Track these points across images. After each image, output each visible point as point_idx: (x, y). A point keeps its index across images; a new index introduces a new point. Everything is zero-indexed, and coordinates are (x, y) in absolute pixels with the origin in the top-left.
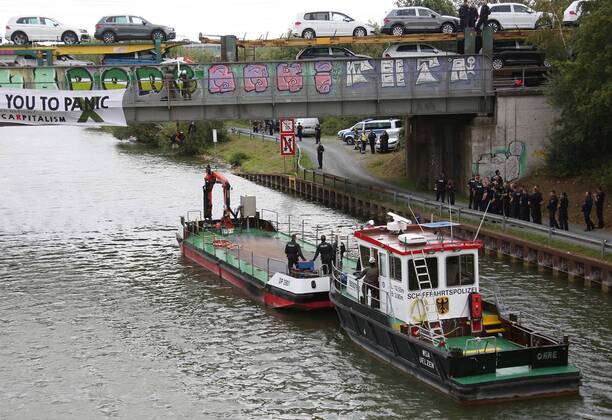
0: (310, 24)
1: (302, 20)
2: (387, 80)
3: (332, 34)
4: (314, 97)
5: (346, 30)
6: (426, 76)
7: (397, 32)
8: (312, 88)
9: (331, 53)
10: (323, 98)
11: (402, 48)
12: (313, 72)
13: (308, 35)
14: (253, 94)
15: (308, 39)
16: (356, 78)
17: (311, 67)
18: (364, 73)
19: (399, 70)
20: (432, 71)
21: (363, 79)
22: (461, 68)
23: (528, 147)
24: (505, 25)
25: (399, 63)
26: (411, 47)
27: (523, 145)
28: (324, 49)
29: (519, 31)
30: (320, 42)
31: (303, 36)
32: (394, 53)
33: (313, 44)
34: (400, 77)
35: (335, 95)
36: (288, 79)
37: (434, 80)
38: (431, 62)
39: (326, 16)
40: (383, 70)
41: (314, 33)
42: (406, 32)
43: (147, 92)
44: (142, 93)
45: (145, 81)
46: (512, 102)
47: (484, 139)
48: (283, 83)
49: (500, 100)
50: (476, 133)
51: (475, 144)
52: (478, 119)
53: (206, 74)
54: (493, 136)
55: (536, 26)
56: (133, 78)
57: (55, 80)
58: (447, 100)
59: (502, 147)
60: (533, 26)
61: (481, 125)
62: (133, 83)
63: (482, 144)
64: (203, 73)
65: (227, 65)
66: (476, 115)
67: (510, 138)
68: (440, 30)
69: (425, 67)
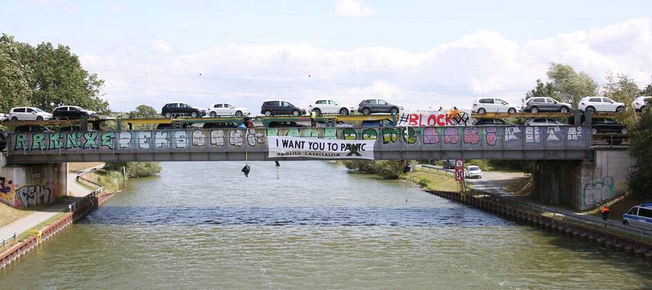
0: (482, 105)
1: (478, 103)
2: (529, 138)
3: (496, 111)
4: (485, 147)
5: (504, 109)
6: (552, 137)
7: (534, 111)
8: (484, 142)
9: (495, 122)
10: (491, 148)
11: (537, 120)
12: (485, 133)
13: (481, 112)
14: (449, 145)
15: (481, 114)
16: (511, 137)
17: (484, 130)
18: (515, 134)
19: (536, 133)
20: (556, 134)
21: (515, 137)
22: (573, 133)
23: (615, 180)
24: (598, 109)
25: (537, 129)
26: (543, 120)
27: (612, 179)
28: (490, 120)
29: (606, 113)
30: (489, 116)
31: (478, 112)
32: (532, 124)
33: (485, 116)
34: (537, 137)
35: (498, 146)
36: (471, 136)
37: (557, 139)
38: (555, 129)
39: (492, 102)
40: (527, 133)
41: (484, 110)
42: (539, 111)
43: (388, 142)
44: (385, 143)
45: (387, 136)
46: (605, 153)
47: (588, 175)
48: (467, 139)
49: (598, 152)
50: (583, 171)
51: (583, 178)
52: (584, 163)
53: (422, 133)
54: (593, 172)
55: (617, 111)
56: (380, 134)
57: (336, 135)
58: (565, 151)
59: (599, 180)
60: (615, 111)
61: (588, 167)
62: (380, 138)
63: (587, 178)
64: (420, 132)
65: (435, 128)
66: (582, 161)
67: (604, 175)
68: (560, 111)
69: (552, 132)
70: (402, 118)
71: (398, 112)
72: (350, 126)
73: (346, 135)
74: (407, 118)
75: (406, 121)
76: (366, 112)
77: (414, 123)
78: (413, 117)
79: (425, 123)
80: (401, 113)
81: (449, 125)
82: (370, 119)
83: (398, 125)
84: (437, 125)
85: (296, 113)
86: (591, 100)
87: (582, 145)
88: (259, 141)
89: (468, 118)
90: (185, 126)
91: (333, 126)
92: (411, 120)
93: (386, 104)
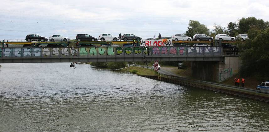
0: (176, 37)
2: (198, 52)
3: (183, 40)
4: (180, 56)
5: (186, 39)
6: (207, 51)
7: (198, 40)
8: (179, 53)
10: (182, 56)
11: (199, 44)
12: (179, 50)
14: (164, 55)
16: (190, 51)
17: (179, 48)
18: (192, 50)
19: (201, 49)
20: (208, 50)
21: (192, 51)
22: (215, 49)
23: (232, 69)
24: (224, 39)
25: (201, 48)
26: (202, 44)
27: (231, 69)
28: (180, 44)
29: (227, 41)
30: (180, 42)
31: (175, 40)
32: (197, 45)
33: (178, 42)
34: (201, 51)
35: (185, 55)
37: (209, 52)
38: (208, 48)
40: (197, 49)
41: (178, 39)
42: (200, 40)
43: (137, 54)
44: (135, 54)
45: (136, 50)
46: (228, 58)
47: (222, 67)
48: (172, 52)
49: (226, 58)
50: (220, 66)
51: (220, 69)
52: (220, 62)
53: (152, 49)
54: (224, 66)
55: (231, 40)
56: (133, 50)
57: (113, 50)
58: (212, 57)
59: (226, 70)
60: (230, 40)
61: (221, 64)
62: (133, 51)
63: (221, 69)
64: (151, 49)
65: (157, 47)
66: (219, 61)
67: (228, 67)
68: (208, 40)
69: (207, 49)
70: (142, 42)
71: (140, 40)
72: (119, 46)
73: (118, 50)
74: (144, 43)
75: (144, 44)
76: (126, 40)
77: (147, 45)
78: (147, 42)
79: (152, 45)
80: (141, 40)
81: (163, 46)
82: (127, 43)
83: (140, 46)
84: (157, 46)
85: (93, 40)
86: (221, 36)
87: (219, 55)
88: (76, 53)
89: (171, 43)
90: (38, 46)
91: (111, 46)
92: (146, 44)
93: (135, 36)
